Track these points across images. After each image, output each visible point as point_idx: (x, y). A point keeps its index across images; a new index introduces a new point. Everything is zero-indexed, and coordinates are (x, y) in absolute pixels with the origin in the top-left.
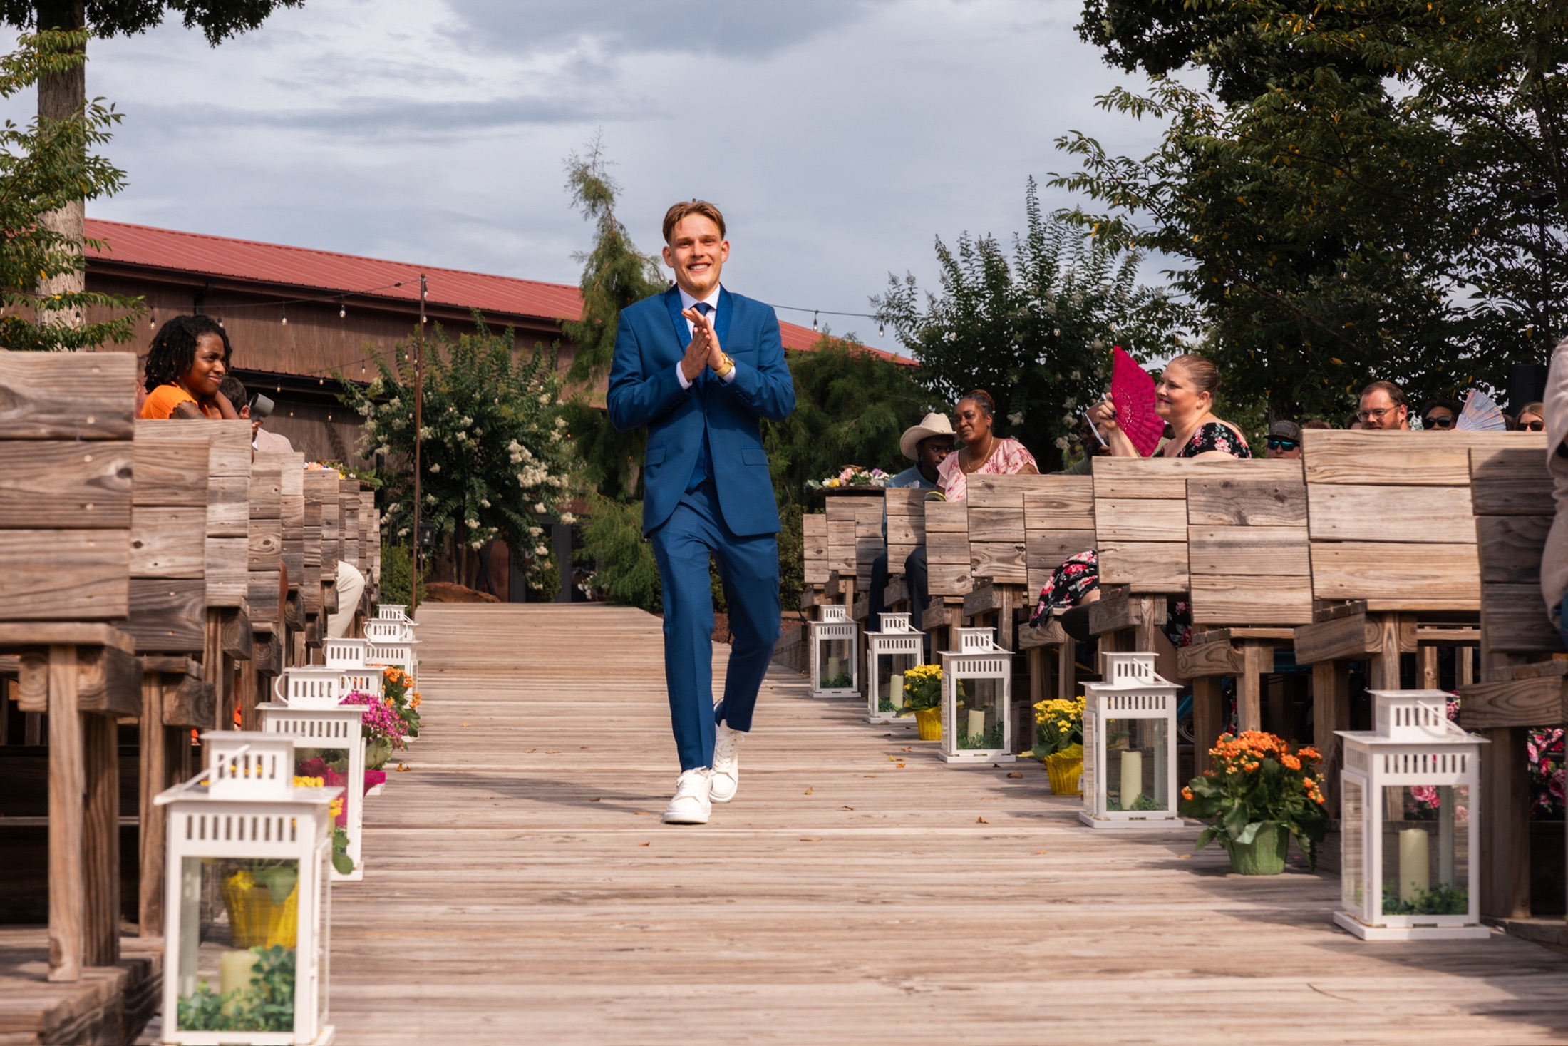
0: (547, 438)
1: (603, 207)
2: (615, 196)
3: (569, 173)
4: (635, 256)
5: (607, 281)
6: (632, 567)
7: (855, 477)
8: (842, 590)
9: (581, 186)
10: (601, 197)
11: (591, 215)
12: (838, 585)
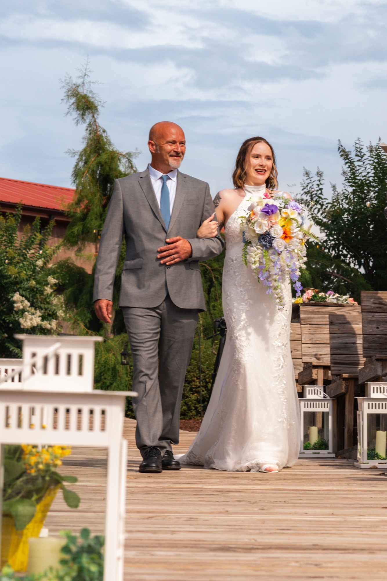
0: (42, 292)
1: (90, 116)
2: (99, 108)
3: (65, 90)
4: (113, 152)
5: (93, 171)
6: (111, 384)
7: (314, 296)
8: (314, 377)
9: (73, 100)
10: (88, 108)
11: (80, 121)
12: (311, 373)
